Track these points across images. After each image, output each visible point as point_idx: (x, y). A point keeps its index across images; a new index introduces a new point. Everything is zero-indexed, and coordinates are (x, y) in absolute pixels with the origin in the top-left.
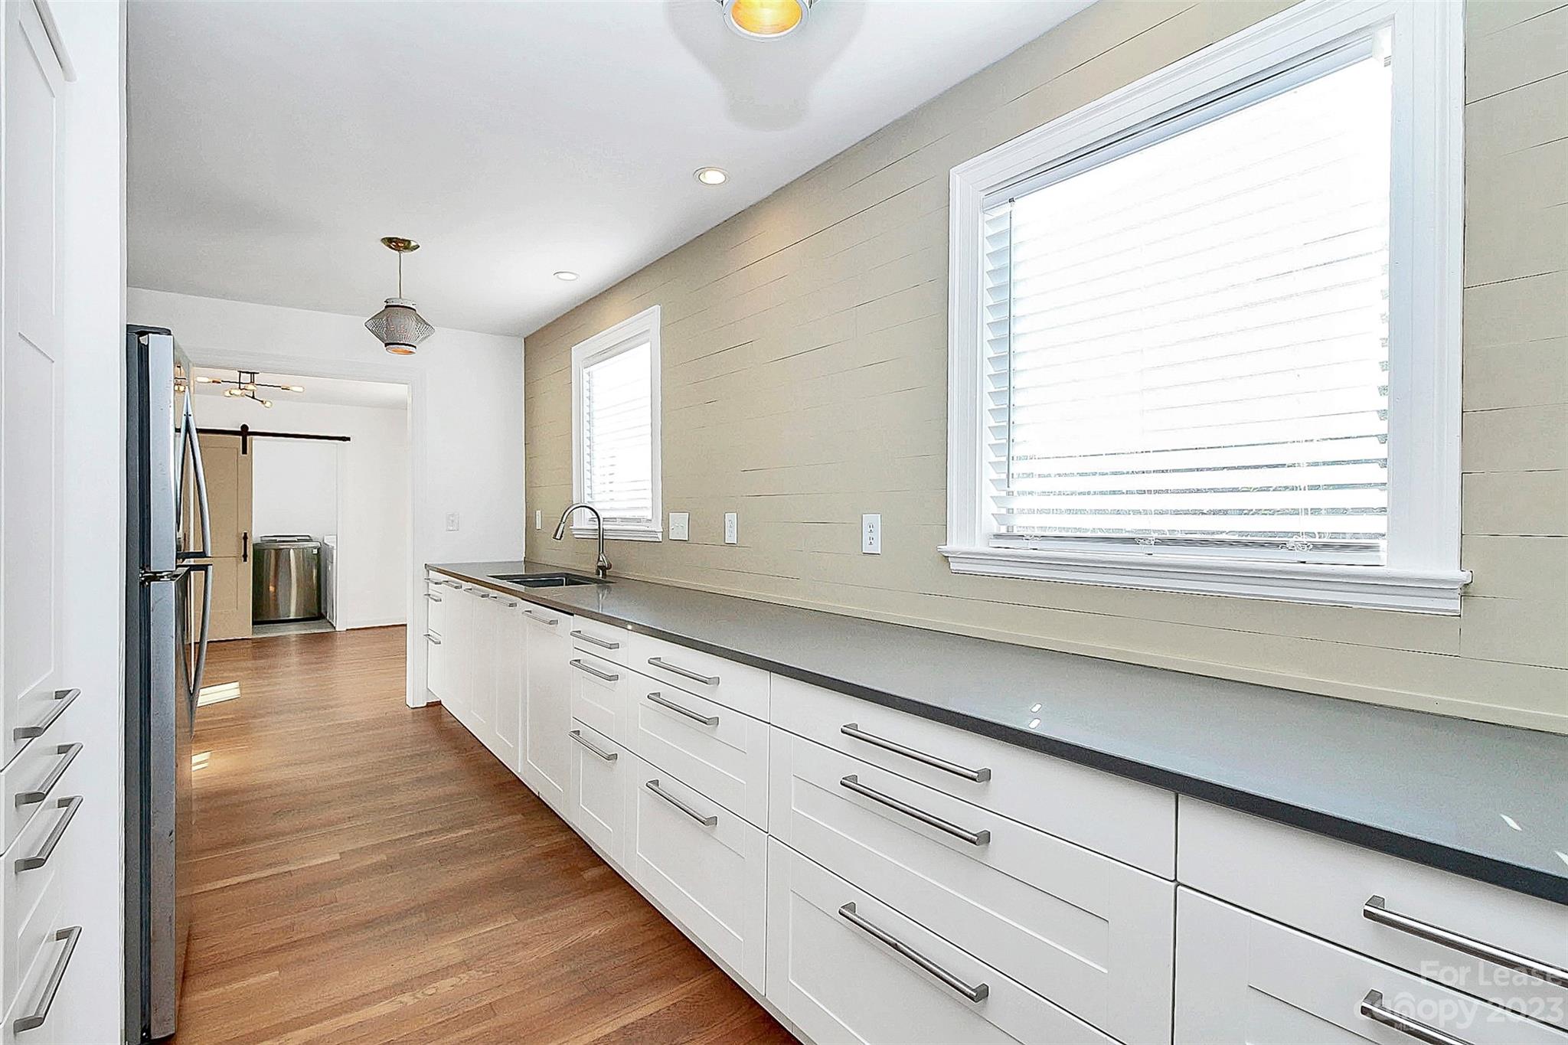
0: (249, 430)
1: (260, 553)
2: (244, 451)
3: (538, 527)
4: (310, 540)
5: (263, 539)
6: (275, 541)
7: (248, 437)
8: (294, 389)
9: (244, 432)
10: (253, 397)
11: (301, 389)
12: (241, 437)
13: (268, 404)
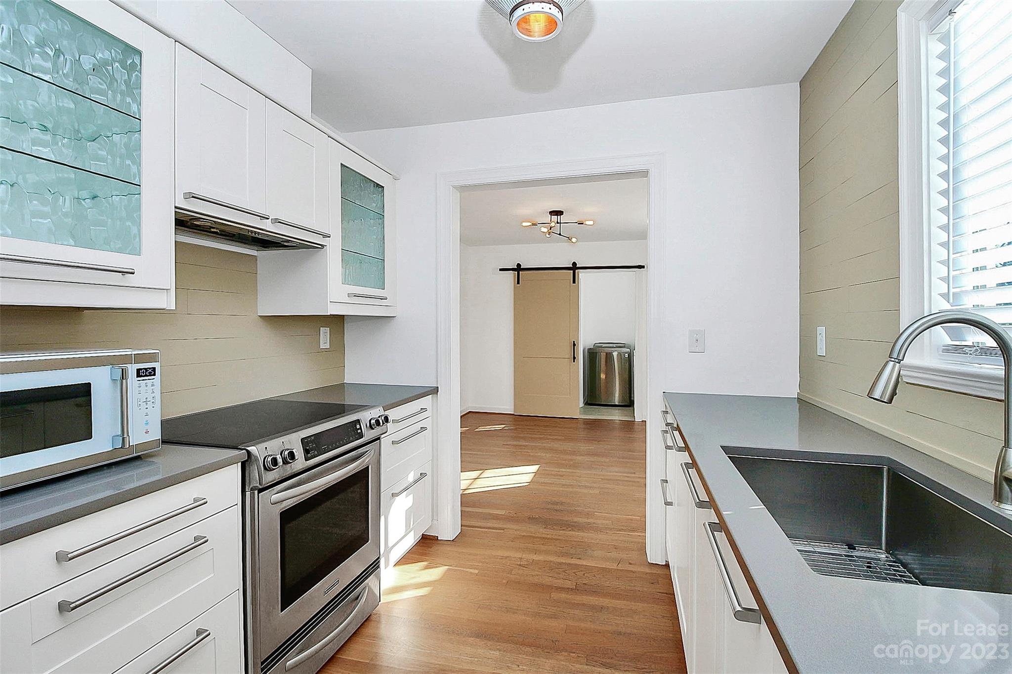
0: (577, 266)
1: (592, 355)
2: (574, 282)
3: (821, 350)
4: (624, 347)
5: (596, 345)
6: (601, 347)
7: (576, 271)
8: (587, 223)
9: (574, 267)
10: (560, 234)
11: (591, 223)
12: (572, 271)
13: (574, 240)
